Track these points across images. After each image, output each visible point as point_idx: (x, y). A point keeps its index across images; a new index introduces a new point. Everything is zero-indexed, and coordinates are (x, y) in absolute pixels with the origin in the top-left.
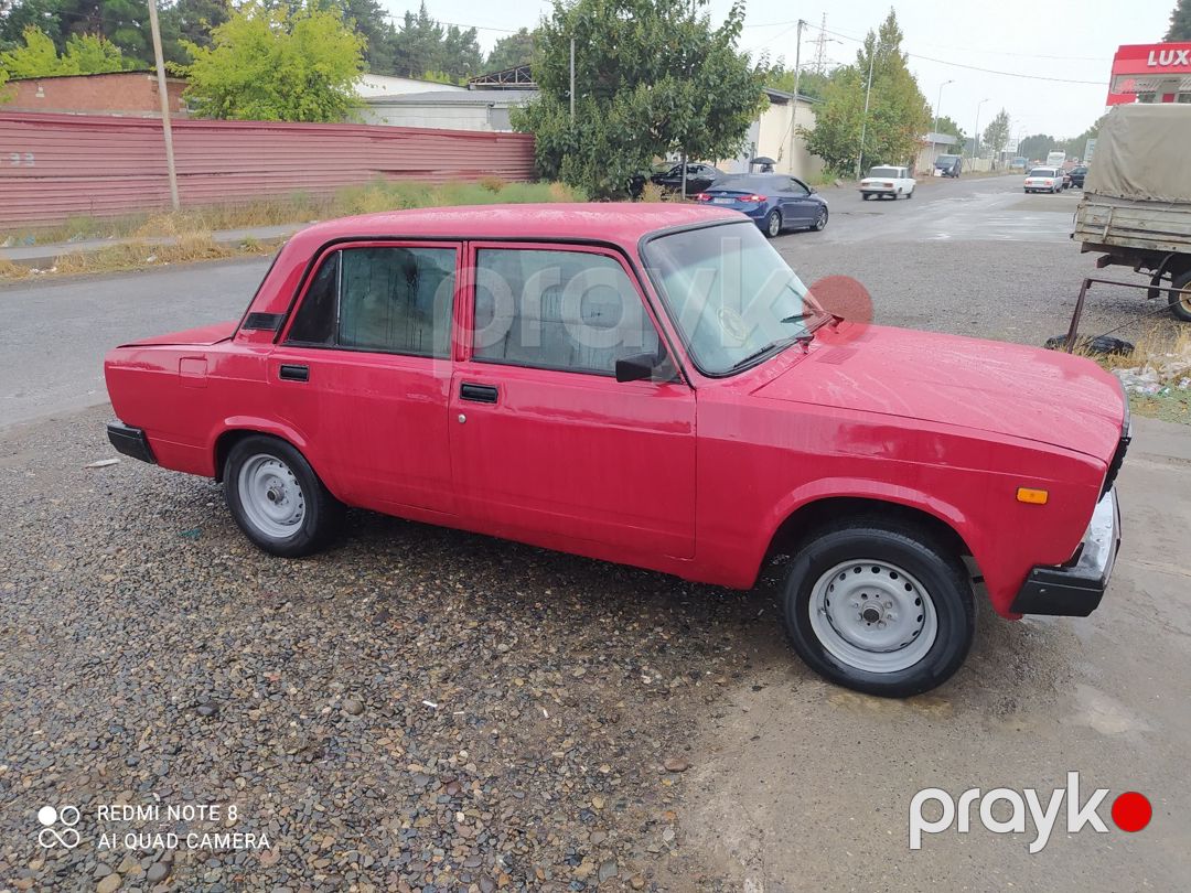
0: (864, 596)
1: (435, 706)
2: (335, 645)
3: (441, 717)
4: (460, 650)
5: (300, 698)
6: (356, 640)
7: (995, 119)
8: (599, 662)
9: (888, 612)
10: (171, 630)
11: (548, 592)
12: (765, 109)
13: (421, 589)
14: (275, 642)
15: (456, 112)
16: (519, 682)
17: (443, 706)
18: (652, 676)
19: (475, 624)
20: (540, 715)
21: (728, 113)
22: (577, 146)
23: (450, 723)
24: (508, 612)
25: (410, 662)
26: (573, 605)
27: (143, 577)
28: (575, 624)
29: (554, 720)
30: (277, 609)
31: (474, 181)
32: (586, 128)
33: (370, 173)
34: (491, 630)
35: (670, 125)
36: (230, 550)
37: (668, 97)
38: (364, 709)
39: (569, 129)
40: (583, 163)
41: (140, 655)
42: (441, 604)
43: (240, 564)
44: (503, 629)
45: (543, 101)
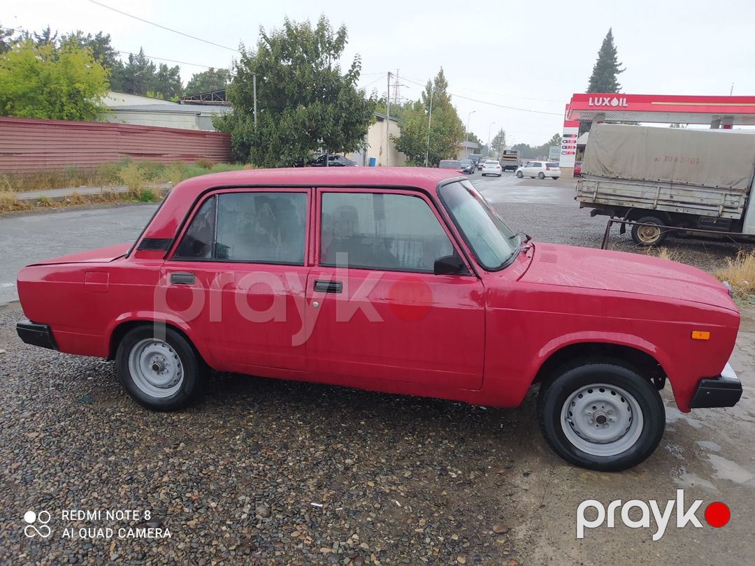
0: (594, 408)
1: (321, 505)
2: (231, 470)
3: (328, 513)
4: (321, 466)
5: (220, 509)
6: (244, 465)
7: (498, 134)
8: (418, 466)
9: (610, 417)
10: (100, 469)
11: (363, 423)
12: (374, 123)
13: (274, 426)
14: (183, 471)
15: (174, 117)
16: (371, 484)
17: (326, 506)
18: (456, 473)
19: (323, 447)
20: (395, 505)
21: (353, 124)
22: (259, 142)
23: (336, 517)
24: (342, 437)
25: (290, 477)
26: (383, 430)
27: (61, 432)
28: (390, 442)
29: (406, 508)
30: (174, 448)
31: (192, 162)
32: (265, 130)
33: (120, 155)
34: (336, 451)
35: (319, 130)
36: (120, 410)
37: (317, 113)
38: (271, 513)
39: (254, 130)
40: (264, 152)
41: (84, 489)
42: (293, 436)
43: (132, 419)
44: (345, 449)
45: (235, 113)
